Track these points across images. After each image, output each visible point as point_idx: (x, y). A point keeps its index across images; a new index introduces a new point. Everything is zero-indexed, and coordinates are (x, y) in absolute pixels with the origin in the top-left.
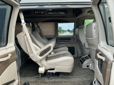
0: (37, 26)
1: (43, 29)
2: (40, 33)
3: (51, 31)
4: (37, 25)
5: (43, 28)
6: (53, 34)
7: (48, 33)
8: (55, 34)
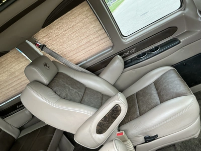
3: (92, 37)
4: (36, 44)
6: (104, 44)
7: (89, 48)
8: (111, 40)
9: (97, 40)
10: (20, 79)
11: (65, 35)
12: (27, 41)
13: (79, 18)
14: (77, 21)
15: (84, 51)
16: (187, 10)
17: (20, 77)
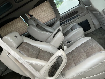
0: (30, 17)
1: (39, 17)
2: (36, 26)
3: (49, 14)
4: (29, 15)
5: (38, 15)
6: (53, 17)
7: (47, 18)
8: (56, 15)
9: (51, 15)
10: (20, 30)
11: (39, 12)
12: (25, 14)
13: (45, 6)
14: (44, 7)
15: (45, 19)
16: (81, 5)
17: (20, 29)
